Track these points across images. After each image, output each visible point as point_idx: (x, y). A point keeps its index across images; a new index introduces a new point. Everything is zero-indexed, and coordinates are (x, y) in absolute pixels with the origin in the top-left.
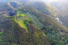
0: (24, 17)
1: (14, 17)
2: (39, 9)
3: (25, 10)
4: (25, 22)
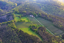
0: (27, 23)
1: (12, 22)
2: (48, 11)
4: (32, 29)
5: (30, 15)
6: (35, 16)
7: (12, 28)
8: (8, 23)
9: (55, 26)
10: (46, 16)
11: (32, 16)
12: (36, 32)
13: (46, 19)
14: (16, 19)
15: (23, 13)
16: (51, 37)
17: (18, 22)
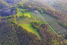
0: (30, 18)
1: (13, 17)
3: (30, 6)
4: (33, 25)
5: (35, 10)
6: (40, 11)
7: (12, 23)
8: (9, 17)
9: (59, 24)
10: (52, 12)
11: (37, 12)
12: (37, 29)
13: (51, 16)
14: (19, 14)
15: (27, 8)
16: (52, 36)
17: (20, 17)
